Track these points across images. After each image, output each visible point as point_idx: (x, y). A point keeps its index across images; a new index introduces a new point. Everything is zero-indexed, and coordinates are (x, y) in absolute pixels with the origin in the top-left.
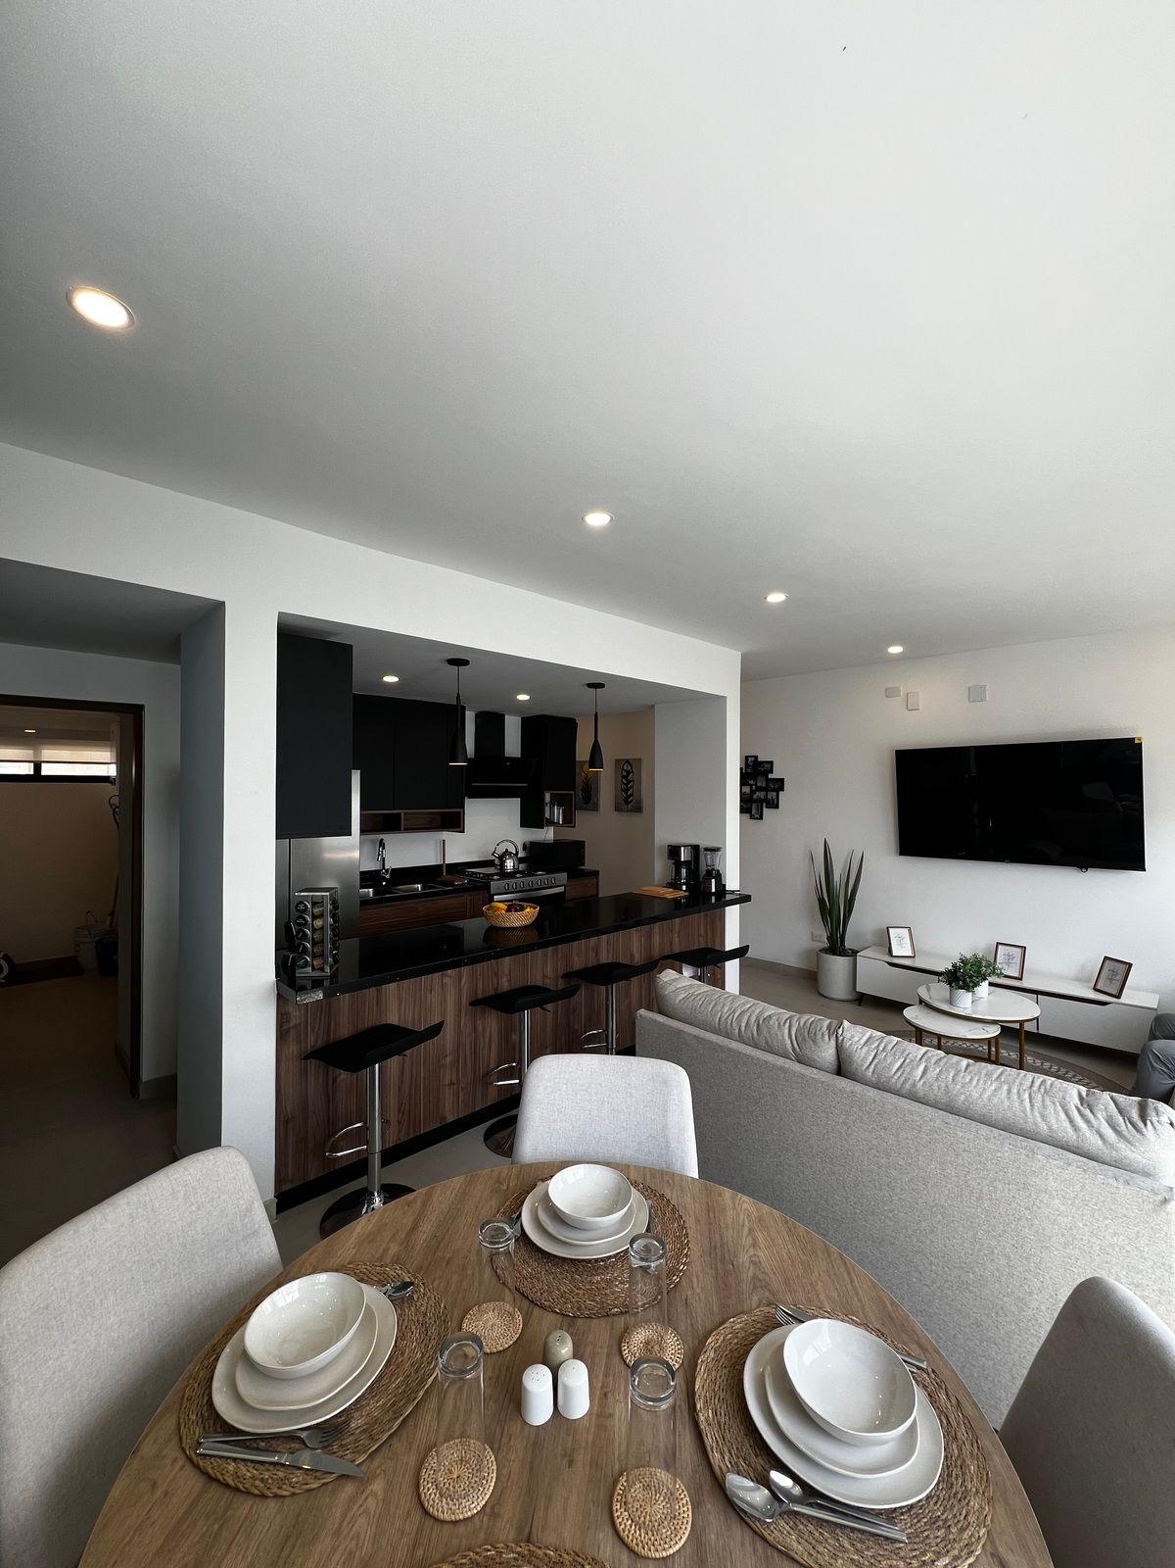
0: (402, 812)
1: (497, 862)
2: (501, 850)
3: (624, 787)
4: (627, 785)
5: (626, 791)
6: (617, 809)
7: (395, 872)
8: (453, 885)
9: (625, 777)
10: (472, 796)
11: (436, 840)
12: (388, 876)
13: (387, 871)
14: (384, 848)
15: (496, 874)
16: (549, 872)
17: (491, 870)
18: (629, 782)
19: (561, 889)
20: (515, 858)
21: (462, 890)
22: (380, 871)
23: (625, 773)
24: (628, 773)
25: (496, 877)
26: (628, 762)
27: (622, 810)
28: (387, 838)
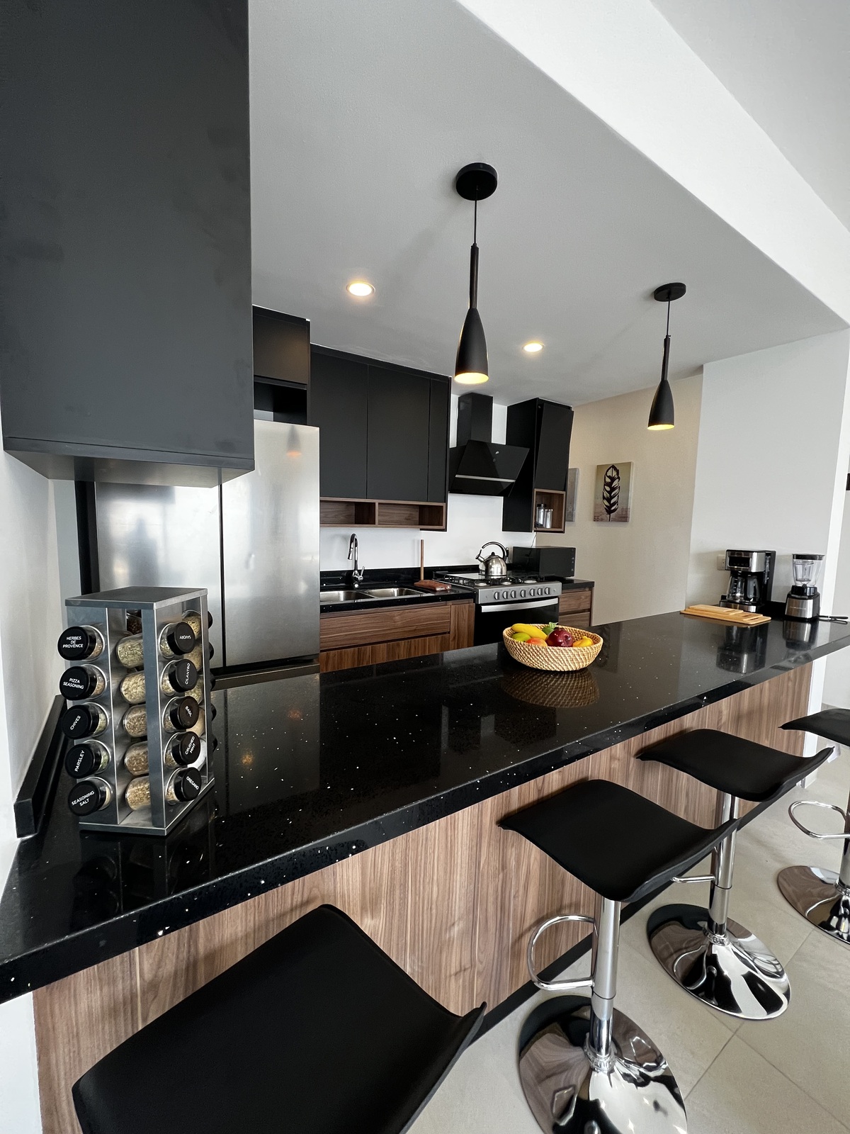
0: (377, 502)
1: (482, 567)
2: (486, 554)
3: (606, 495)
4: (610, 492)
5: (609, 500)
6: (596, 519)
7: (368, 573)
8: (434, 591)
9: (609, 485)
10: (453, 491)
11: (414, 541)
12: (360, 578)
13: (360, 571)
14: (356, 545)
15: (482, 581)
16: (540, 580)
17: (475, 576)
18: (613, 489)
19: (555, 601)
20: (502, 563)
21: (446, 598)
22: (352, 571)
23: (608, 480)
24: (613, 479)
25: (482, 584)
26: (613, 467)
27: (602, 520)
28: (362, 532)
